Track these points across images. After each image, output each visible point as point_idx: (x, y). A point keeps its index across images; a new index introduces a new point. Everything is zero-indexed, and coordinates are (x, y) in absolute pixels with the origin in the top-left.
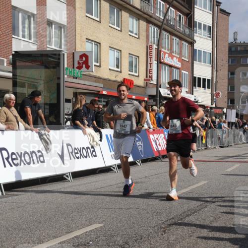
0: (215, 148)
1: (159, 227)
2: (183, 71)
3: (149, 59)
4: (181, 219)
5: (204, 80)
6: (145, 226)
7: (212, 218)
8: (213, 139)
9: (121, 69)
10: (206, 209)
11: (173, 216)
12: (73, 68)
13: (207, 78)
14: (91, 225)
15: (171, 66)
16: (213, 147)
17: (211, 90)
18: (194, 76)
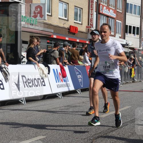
0: (140, 81)
2: (117, 21)
3: (90, 11)
4: (106, 134)
5: (134, 28)
7: (130, 134)
8: (139, 75)
9: (68, 18)
10: (126, 127)
11: (100, 131)
12: (30, 16)
13: (136, 26)
15: (108, 16)
16: (139, 81)
17: (139, 35)
18: (126, 24)
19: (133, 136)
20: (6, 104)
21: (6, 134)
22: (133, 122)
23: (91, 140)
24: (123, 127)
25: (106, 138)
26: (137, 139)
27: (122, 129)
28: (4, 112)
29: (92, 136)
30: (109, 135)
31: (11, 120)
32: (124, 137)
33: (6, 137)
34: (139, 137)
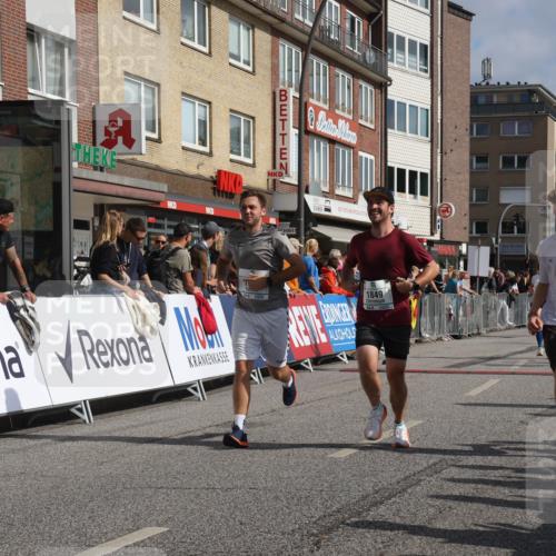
1: (305, 532)
4: (359, 514)
5: (413, 174)
6: (269, 532)
7: (432, 510)
10: (418, 488)
11: (338, 506)
12: (94, 144)
13: (419, 170)
14: (138, 529)
16: (435, 337)
17: (429, 198)
18: (389, 164)
19: (445, 519)
20: (30, 423)
21: (41, 522)
22: (436, 473)
23: (313, 535)
24: (409, 491)
25: (358, 527)
26: (455, 528)
27: (407, 496)
28: (25, 449)
29: (315, 523)
30: (369, 519)
31: (50, 474)
32: (416, 524)
33: (41, 534)
34: (463, 522)
